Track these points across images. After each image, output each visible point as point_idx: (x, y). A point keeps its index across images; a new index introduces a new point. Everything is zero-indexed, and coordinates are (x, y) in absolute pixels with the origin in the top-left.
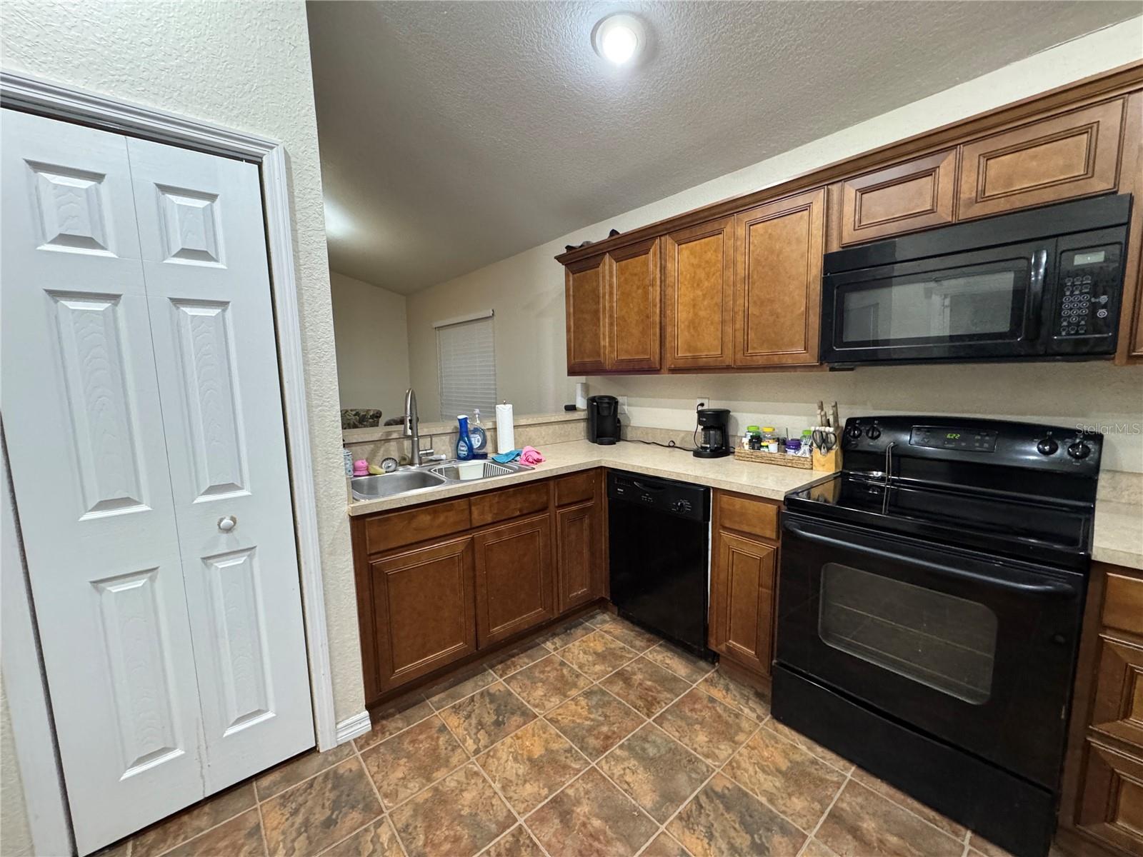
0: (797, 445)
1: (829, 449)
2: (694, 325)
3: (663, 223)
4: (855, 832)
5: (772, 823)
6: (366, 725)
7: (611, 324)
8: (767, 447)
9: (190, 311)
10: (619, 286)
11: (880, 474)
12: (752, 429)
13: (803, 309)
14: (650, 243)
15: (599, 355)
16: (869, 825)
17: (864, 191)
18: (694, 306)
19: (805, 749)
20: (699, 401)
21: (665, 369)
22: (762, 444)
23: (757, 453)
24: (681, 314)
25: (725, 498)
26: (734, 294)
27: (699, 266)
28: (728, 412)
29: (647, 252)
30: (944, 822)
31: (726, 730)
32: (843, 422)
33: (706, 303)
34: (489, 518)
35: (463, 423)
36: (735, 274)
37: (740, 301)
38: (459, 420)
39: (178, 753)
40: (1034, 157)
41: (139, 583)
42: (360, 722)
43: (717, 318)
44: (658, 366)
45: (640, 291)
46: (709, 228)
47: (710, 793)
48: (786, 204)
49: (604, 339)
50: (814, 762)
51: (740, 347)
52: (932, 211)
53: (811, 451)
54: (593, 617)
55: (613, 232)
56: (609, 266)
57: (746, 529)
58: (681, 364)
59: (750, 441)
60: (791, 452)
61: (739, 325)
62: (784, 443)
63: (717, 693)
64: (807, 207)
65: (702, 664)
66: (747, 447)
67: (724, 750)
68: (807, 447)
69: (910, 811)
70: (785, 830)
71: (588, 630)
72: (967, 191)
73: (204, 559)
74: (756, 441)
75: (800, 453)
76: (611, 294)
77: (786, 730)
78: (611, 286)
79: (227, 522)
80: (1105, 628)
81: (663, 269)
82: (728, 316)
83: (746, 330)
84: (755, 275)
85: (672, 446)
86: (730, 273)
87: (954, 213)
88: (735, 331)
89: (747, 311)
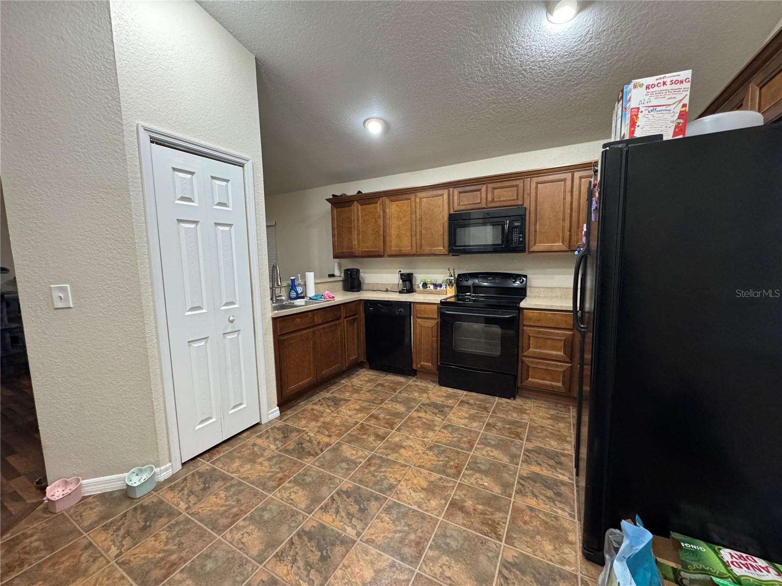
0: (441, 286)
1: (452, 286)
2: (399, 236)
3: (384, 192)
4: (468, 403)
5: (443, 406)
6: (278, 413)
7: (358, 234)
8: (429, 287)
9: (221, 228)
10: (362, 216)
11: (469, 294)
12: (422, 280)
13: (442, 232)
14: (378, 199)
15: (352, 248)
16: (471, 401)
17: (460, 193)
18: (399, 228)
19: (450, 390)
20: (399, 270)
21: (386, 255)
22: (427, 286)
23: (426, 290)
24: (393, 232)
25: (418, 305)
26: (416, 225)
27: (400, 212)
28: (412, 274)
29: (376, 203)
30: (492, 397)
31: (424, 391)
32: (456, 276)
33: (404, 228)
34: (320, 321)
35: (293, 281)
36: (416, 217)
37: (418, 228)
38: (291, 280)
39: (213, 420)
40: (505, 191)
41: (203, 343)
42: (276, 412)
43: (409, 234)
44: (383, 254)
45: (373, 220)
46: (404, 197)
47: (423, 404)
48: (435, 192)
49: (355, 241)
50: (454, 393)
51: (418, 247)
52: (480, 203)
54: (358, 371)
55: (359, 192)
56: (356, 206)
57: (426, 316)
58: (393, 253)
59: (423, 285)
60: (439, 288)
61: (418, 237)
62: (436, 286)
63: (418, 383)
64: (442, 195)
65: (410, 377)
66: (421, 288)
67: (425, 395)
68: (445, 286)
69: (482, 397)
70: (447, 407)
71: (358, 375)
72: (490, 199)
73: (224, 334)
74: (425, 285)
75: (442, 289)
76: (358, 220)
77: (444, 388)
78: (358, 216)
79: (231, 318)
80: (524, 326)
81: (384, 211)
82: (414, 233)
83: (421, 239)
84: (424, 218)
85: (387, 291)
86: (414, 216)
87: (486, 204)
88: (416, 240)
89: (421, 232)
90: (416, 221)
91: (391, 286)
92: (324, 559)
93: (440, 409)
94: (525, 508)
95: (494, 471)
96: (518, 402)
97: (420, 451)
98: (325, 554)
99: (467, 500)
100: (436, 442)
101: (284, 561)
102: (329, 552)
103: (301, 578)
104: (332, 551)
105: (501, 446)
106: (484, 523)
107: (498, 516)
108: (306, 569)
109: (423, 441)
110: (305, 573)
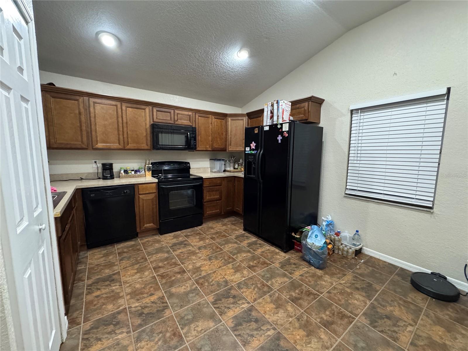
1: (150, 171)
2: (105, 133)
5: (182, 242)
6: (67, 323)
8: (131, 173)
11: (161, 175)
12: (123, 168)
16: (189, 234)
17: (158, 111)
18: (105, 127)
22: (129, 172)
23: (129, 175)
25: (140, 186)
26: (122, 127)
29: (77, 101)
33: (110, 127)
36: (122, 120)
44: (85, 147)
47: (171, 247)
51: (126, 143)
52: (171, 120)
53: (145, 172)
57: (147, 192)
59: (124, 172)
60: (139, 173)
61: (125, 136)
62: (136, 171)
63: (146, 240)
64: (145, 109)
67: (163, 243)
70: (184, 241)
72: (176, 119)
74: (126, 172)
75: (142, 173)
77: (165, 235)
80: (204, 187)
81: (87, 110)
82: (121, 133)
83: (128, 138)
84: (129, 123)
85: (82, 179)
86: (120, 119)
87: (174, 122)
88: (124, 138)
89: (127, 132)
90: (123, 124)
91: (86, 174)
92: (256, 321)
93: (184, 244)
94: (261, 253)
95: (240, 251)
96: (204, 226)
97: (209, 263)
98: (254, 320)
99: (249, 263)
100: (207, 256)
101: (250, 341)
102: (254, 318)
103: (264, 334)
104: (253, 316)
105: (227, 242)
106: (263, 264)
107: (261, 260)
108: (259, 331)
109: (202, 259)
110: (262, 332)
